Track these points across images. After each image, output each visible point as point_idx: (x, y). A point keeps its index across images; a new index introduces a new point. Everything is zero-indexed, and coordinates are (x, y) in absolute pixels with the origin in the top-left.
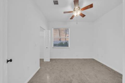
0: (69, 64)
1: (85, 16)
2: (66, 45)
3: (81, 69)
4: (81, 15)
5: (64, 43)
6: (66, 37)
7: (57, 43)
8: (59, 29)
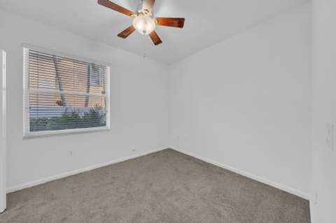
0: (112, 183)
1: (161, 42)
2: (94, 119)
3: (151, 185)
4: (151, 37)
5: (81, 115)
6: (88, 92)
7: (49, 117)
8: (55, 60)
